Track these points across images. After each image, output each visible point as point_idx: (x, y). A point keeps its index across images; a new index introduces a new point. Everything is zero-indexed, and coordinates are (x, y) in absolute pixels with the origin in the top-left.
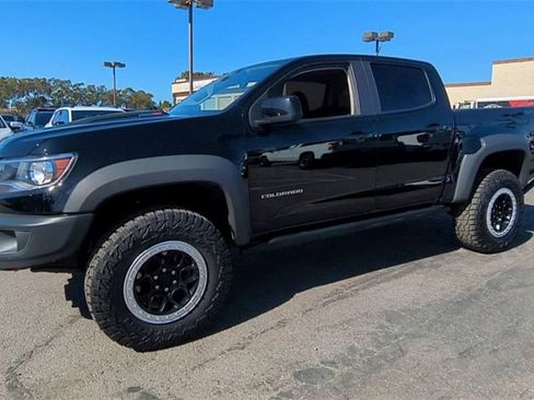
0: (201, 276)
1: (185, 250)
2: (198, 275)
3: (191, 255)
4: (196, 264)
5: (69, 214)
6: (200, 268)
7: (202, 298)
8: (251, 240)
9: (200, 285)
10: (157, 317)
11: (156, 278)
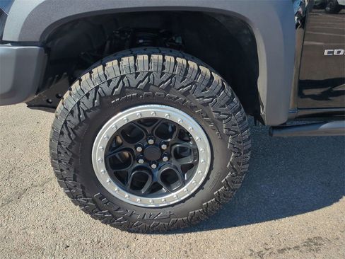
0: (201, 160)
1: (178, 121)
2: (197, 156)
3: (189, 129)
4: (195, 143)
5: (13, 43)
6: (201, 149)
7: (201, 187)
8: (289, 120)
9: (199, 171)
10: (138, 199)
11: (139, 149)
